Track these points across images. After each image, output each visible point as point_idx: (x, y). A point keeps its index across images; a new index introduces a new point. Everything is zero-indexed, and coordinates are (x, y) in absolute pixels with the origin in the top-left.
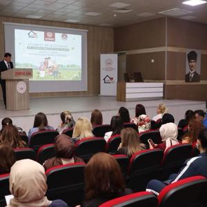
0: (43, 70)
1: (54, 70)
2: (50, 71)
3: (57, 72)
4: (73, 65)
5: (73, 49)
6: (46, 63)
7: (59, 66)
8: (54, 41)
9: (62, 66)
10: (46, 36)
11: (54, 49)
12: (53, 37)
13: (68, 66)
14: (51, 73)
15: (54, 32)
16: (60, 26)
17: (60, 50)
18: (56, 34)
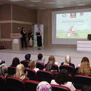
0: (69, 33)
1: (75, 33)
2: (73, 34)
3: (77, 34)
4: (87, 30)
5: (87, 20)
6: (71, 30)
7: (78, 30)
8: (76, 17)
9: (80, 31)
10: (71, 15)
11: (75, 22)
12: (75, 15)
13: (83, 30)
14: (74, 35)
15: (75, 13)
16: (79, 9)
17: (79, 22)
18: (77, 13)
